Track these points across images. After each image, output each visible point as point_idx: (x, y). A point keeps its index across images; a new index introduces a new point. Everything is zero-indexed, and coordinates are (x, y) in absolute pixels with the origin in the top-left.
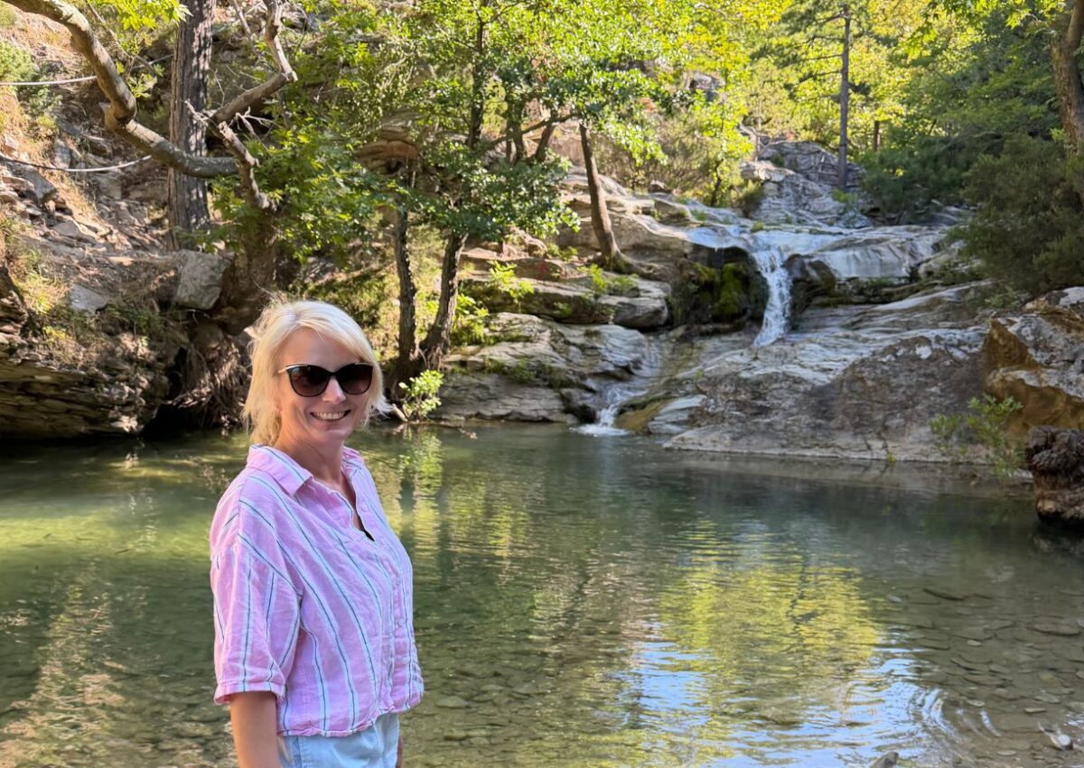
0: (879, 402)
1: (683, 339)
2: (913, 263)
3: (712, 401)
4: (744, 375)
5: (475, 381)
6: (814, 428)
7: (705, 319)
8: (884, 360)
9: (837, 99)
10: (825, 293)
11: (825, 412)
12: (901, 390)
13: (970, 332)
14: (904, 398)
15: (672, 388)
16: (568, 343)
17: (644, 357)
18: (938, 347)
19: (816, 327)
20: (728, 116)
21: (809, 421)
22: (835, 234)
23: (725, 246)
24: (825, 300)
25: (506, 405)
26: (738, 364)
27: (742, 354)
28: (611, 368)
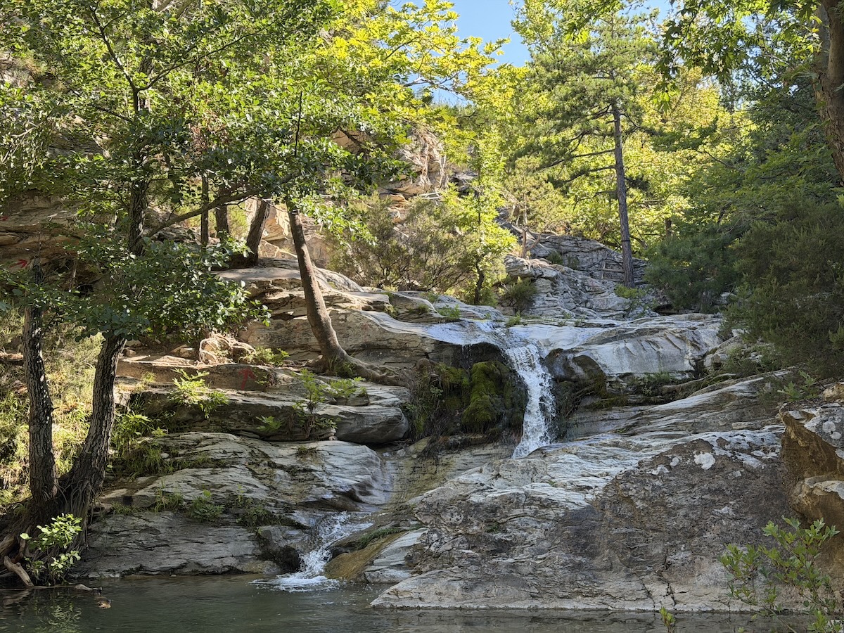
0: (654, 530)
1: (426, 454)
2: (697, 354)
3: (435, 535)
4: (476, 498)
5: (141, 522)
6: (572, 569)
7: (453, 429)
8: (654, 472)
9: (613, 195)
10: (594, 393)
11: (585, 545)
12: (682, 512)
13: (766, 433)
14: (686, 523)
15: (400, 518)
16: (273, 466)
17: (374, 479)
18: (723, 453)
19: (588, 434)
20: (484, 209)
21: (565, 559)
22: (605, 326)
23: (473, 342)
24: (597, 401)
25: (179, 553)
26: (467, 485)
27: (481, 471)
28: (329, 496)
